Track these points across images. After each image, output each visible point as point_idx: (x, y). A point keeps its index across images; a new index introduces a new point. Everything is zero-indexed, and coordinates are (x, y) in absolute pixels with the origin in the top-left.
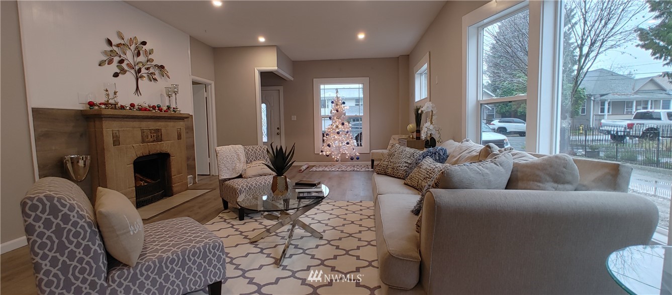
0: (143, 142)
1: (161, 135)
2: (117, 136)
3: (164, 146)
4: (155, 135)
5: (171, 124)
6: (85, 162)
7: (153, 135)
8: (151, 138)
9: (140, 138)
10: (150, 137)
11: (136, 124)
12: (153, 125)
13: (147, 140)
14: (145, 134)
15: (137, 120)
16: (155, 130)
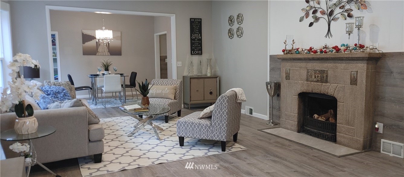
0: (307, 80)
1: (327, 76)
2: (288, 73)
3: (329, 89)
4: (319, 76)
5: (341, 66)
6: (271, 86)
7: (317, 76)
8: (315, 78)
9: (305, 77)
10: (313, 77)
11: (303, 64)
12: (318, 66)
13: (310, 79)
14: (309, 73)
15: (304, 61)
16: (319, 71)
